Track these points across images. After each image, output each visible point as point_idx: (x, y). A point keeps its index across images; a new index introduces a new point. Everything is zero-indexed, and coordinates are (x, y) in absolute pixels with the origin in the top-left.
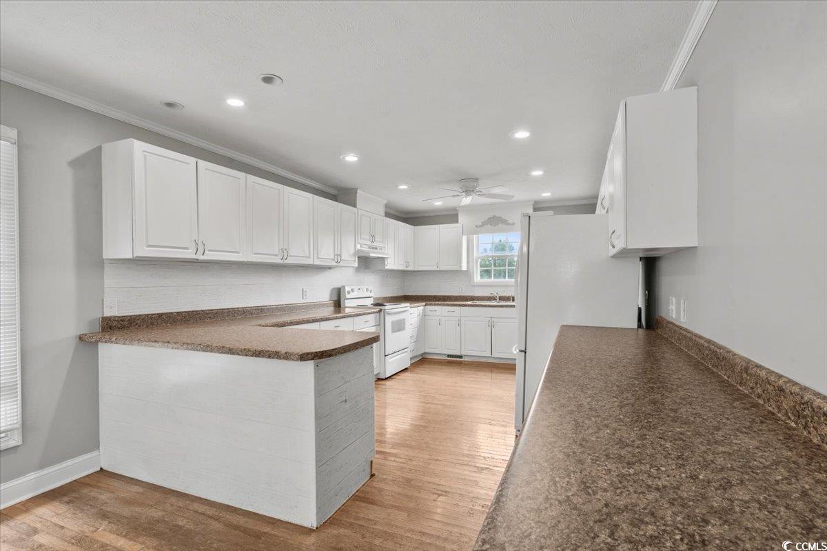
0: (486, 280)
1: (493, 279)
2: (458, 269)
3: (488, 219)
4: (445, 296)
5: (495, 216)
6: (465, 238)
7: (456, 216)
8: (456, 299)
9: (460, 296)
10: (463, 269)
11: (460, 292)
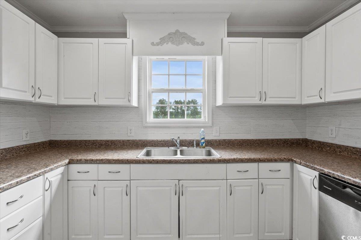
0: (161, 120)
1: (169, 119)
2: (128, 104)
3: (169, 34)
4: (108, 141)
5: (177, 31)
6: (135, 60)
7: (124, 24)
8: (124, 144)
9: (128, 140)
10: (133, 105)
11: (129, 134)
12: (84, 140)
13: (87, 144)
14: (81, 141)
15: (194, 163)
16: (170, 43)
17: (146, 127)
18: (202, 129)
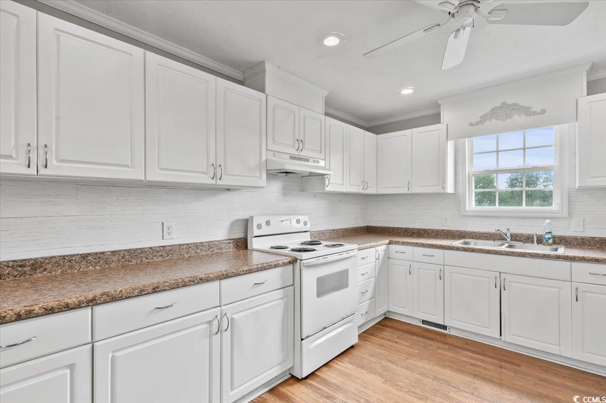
0: (486, 208)
1: (497, 207)
2: (442, 191)
3: (493, 110)
4: (420, 230)
5: (504, 103)
6: (450, 145)
8: (437, 234)
9: (443, 230)
10: (448, 192)
11: (444, 224)
12: (397, 228)
13: (399, 232)
14: (393, 228)
15: (520, 256)
16: (493, 120)
17: (465, 216)
18: (548, 221)
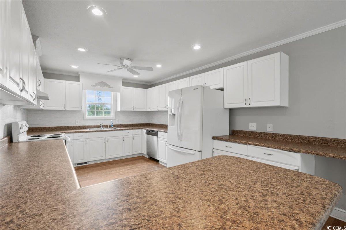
1: (95, 116)
3: (99, 82)
5: (102, 81)
8: (74, 128)
9: (76, 126)
11: (76, 123)
16: (99, 86)
17: (85, 120)
18: (112, 120)
